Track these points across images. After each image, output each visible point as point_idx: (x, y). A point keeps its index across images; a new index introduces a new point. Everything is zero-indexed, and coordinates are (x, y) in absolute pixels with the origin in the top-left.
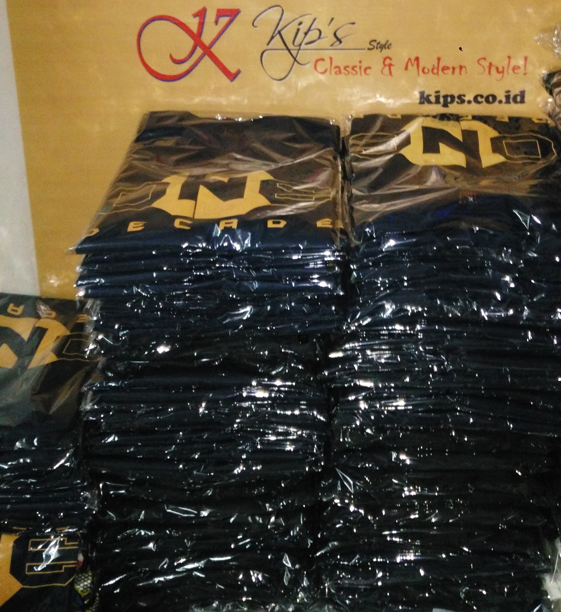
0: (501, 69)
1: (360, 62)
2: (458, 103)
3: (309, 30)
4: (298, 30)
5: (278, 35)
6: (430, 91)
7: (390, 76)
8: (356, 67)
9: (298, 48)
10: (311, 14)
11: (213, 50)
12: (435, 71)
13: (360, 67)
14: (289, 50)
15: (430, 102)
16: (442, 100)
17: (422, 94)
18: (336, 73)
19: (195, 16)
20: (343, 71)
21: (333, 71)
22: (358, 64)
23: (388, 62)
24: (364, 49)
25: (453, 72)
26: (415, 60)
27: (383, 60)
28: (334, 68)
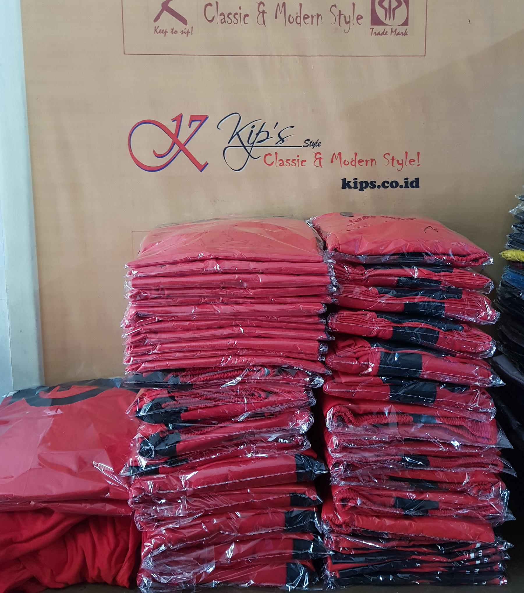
0: (401, 162)
1: (298, 156)
2: (370, 187)
3: (260, 132)
4: (252, 131)
5: (237, 135)
6: (350, 179)
7: (320, 167)
8: (295, 160)
9: (251, 145)
10: (261, 120)
11: (186, 146)
12: (353, 163)
13: (298, 160)
14: (245, 147)
15: (350, 187)
16: (359, 185)
17: (344, 180)
18: (280, 165)
19: (174, 120)
20: (285, 163)
21: (278, 164)
23: (318, 156)
24: (301, 147)
25: (366, 165)
26: (338, 155)
27: (315, 154)
28: (279, 161)
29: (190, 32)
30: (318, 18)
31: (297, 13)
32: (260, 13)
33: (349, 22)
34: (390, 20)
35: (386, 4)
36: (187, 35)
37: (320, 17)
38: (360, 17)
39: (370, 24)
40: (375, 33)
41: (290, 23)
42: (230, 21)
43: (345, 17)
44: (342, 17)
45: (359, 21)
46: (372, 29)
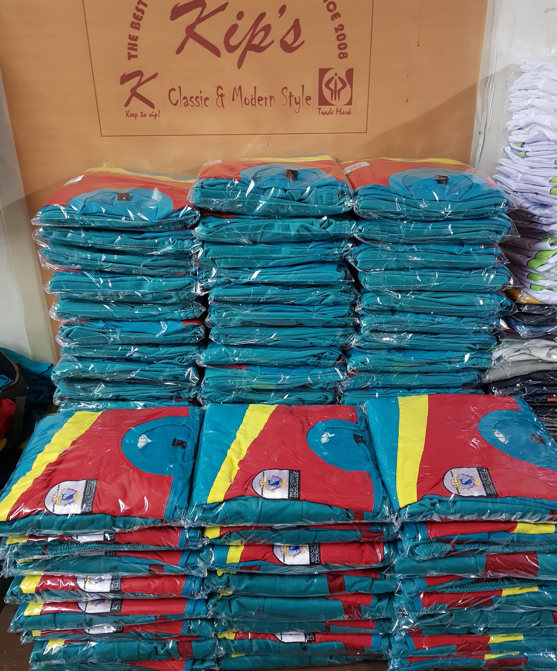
29: (158, 115)
30: (271, 100)
31: (252, 96)
32: (219, 96)
33: (299, 103)
34: (335, 100)
35: (332, 85)
36: (155, 118)
37: (273, 99)
38: (308, 98)
39: (318, 104)
40: (322, 112)
41: (247, 105)
42: (192, 105)
43: (295, 98)
44: (293, 98)
45: (308, 101)
46: (320, 109)
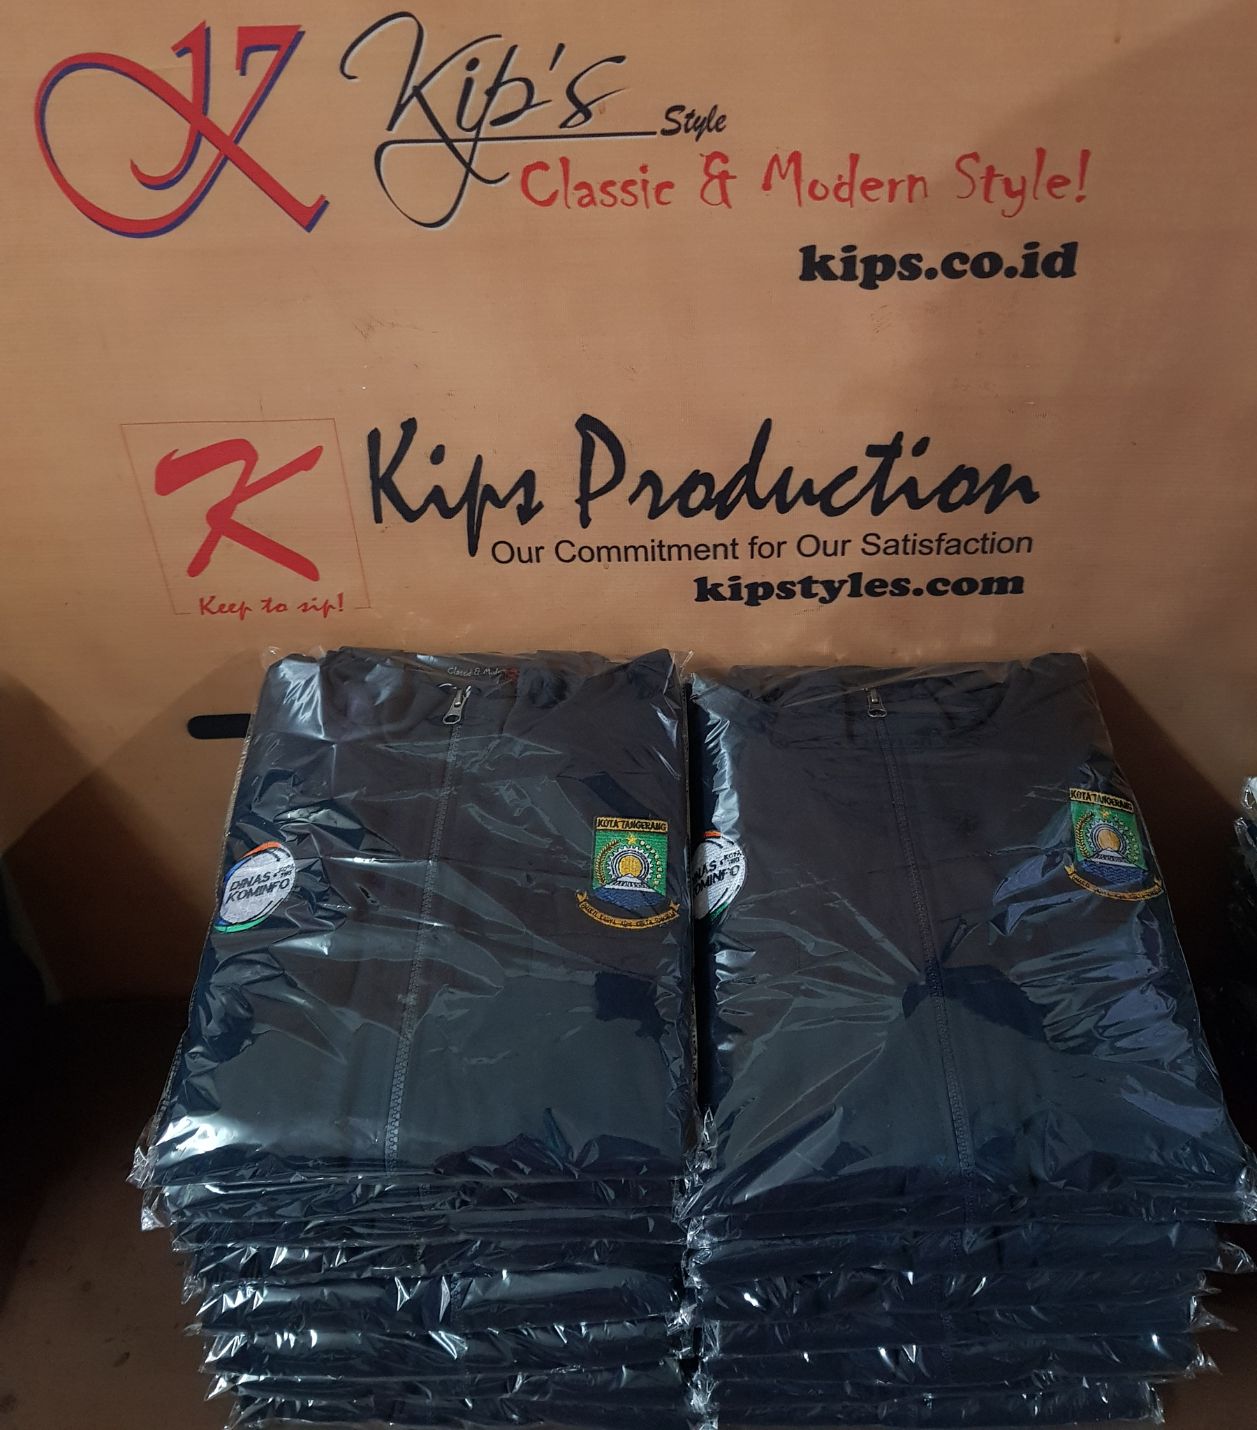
0: (1016, 186)
1: (644, 169)
2: (901, 276)
3: (498, 83)
4: (469, 82)
5: (415, 100)
6: (830, 246)
7: (724, 205)
8: (633, 182)
9: (472, 134)
10: (499, 36)
11: (242, 146)
12: (844, 192)
13: (645, 182)
14: (450, 143)
15: (829, 275)
16: (860, 269)
17: (808, 251)
18: (580, 204)
19: (181, 49)
20: (599, 195)
21: (574, 196)
22: (639, 177)
23: (717, 167)
24: (654, 133)
25: (893, 197)
26: (789, 161)
27: (704, 160)
28: (578, 187)
